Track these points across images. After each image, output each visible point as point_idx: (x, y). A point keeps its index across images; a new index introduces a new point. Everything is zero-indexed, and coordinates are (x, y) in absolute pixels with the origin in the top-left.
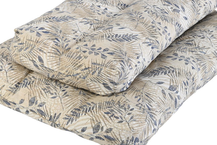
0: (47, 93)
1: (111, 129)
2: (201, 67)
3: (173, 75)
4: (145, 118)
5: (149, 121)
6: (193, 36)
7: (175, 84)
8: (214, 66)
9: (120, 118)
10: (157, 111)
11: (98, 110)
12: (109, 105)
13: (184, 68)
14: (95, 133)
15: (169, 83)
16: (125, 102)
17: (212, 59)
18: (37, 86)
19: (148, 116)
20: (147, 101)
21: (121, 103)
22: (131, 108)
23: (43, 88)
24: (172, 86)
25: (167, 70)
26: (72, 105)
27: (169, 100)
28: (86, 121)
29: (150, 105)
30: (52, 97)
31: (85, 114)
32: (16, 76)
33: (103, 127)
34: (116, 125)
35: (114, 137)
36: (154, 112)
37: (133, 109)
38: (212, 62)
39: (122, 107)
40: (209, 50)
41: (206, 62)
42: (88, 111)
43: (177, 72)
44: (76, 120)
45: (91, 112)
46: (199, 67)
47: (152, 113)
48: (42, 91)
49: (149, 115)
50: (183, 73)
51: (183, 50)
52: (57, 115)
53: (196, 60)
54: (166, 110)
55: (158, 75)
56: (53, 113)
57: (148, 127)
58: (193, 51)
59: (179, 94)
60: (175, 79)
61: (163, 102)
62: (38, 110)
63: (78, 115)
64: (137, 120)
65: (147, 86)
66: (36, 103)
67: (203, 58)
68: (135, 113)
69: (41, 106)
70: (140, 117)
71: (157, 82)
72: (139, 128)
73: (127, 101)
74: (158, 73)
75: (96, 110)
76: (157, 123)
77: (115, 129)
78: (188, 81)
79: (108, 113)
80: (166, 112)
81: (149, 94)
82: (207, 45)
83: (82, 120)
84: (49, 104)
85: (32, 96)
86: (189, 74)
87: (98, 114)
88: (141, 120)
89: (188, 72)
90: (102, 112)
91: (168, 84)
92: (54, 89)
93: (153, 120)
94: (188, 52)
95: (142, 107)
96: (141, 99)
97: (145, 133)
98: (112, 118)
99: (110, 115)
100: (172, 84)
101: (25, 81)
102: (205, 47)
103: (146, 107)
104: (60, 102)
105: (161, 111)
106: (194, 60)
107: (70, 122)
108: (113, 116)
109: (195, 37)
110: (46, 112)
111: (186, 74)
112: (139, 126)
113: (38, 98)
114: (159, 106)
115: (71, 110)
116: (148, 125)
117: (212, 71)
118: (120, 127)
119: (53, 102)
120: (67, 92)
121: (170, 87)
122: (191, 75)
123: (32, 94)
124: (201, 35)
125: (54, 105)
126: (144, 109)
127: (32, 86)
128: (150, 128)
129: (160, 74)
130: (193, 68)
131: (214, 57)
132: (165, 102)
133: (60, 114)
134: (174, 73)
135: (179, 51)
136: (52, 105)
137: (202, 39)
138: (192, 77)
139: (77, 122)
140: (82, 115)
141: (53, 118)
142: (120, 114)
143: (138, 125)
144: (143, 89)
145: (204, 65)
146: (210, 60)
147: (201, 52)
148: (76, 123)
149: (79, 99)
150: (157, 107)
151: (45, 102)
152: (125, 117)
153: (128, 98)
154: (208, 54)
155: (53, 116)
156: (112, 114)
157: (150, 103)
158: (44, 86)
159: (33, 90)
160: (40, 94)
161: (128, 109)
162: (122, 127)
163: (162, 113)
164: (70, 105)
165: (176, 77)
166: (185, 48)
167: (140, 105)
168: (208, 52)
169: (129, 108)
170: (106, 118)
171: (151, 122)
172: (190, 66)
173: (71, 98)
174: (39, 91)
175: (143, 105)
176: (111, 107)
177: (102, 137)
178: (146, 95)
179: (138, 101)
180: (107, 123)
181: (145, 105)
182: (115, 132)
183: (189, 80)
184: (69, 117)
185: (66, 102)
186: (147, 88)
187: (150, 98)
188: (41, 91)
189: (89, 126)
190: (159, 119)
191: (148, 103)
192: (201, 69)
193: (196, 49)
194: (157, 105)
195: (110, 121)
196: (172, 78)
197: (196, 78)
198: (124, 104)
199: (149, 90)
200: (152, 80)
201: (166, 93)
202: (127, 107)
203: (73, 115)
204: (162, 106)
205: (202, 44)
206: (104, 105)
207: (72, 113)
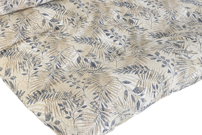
0: (20, 68)
1: (59, 122)
2: (178, 72)
3: (143, 76)
4: (95, 118)
5: (98, 122)
6: (186, 38)
7: (142, 86)
8: (196, 73)
9: (69, 113)
10: (111, 113)
11: (54, 100)
12: (65, 97)
13: (158, 71)
14: (47, 120)
15: (136, 84)
16: (81, 96)
17: (195, 65)
18: (16, 59)
19: (98, 117)
20: (104, 100)
21: (77, 97)
22: (84, 105)
23: (20, 62)
24: (138, 87)
25: (140, 70)
26: (36, 86)
27: (130, 102)
28: (42, 107)
29: (106, 105)
30: (23, 73)
31: (43, 100)
32: (4, 43)
33: (53, 117)
34: (64, 120)
35: (61, 130)
36: (108, 113)
37: (86, 106)
38: (194, 68)
39: (76, 101)
40: (195, 56)
41: (187, 67)
42: (45, 98)
43: (149, 74)
44: (34, 103)
45: (48, 99)
46: (176, 71)
47: (104, 113)
48: (18, 65)
49: (100, 115)
50: (156, 76)
51: (167, 51)
52: (22, 92)
53: (176, 64)
54: (124, 112)
55: (129, 73)
56: (20, 89)
57: (97, 128)
58: (178, 54)
59: (143, 97)
60: (145, 81)
61: (122, 104)
62: (10, 82)
63: (37, 99)
64: (85, 119)
65: (112, 84)
66: (10, 76)
67: (185, 63)
68: (85, 111)
69: (12, 79)
70: (89, 117)
71: (124, 81)
72: (84, 128)
73: (84, 97)
74: (130, 71)
75: (53, 98)
76: (110, 124)
77: (62, 123)
78: (159, 85)
79: (60, 105)
80: (124, 114)
81: (109, 93)
82: (195, 50)
83: (39, 105)
84: (18, 79)
85: (9, 68)
86: (162, 78)
87: (52, 104)
88: (90, 120)
89: (162, 75)
90: (56, 102)
91: (134, 85)
92: (29, 65)
93: (104, 121)
94: (171, 53)
95: (96, 106)
96: (99, 97)
97: (92, 133)
98: (62, 111)
99: (61, 107)
100: (138, 86)
101: (10, 51)
102: (192, 51)
103: (101, 107)
104: (27, 80)
105: (116, 113)
106: (174, 63)
107: (30, 103)
108: (64, 110)
109: (188, 39)
110: (15, 86)
111: (158, 77)
112: (85, 126)
113: (12, 71)
114: (115, 107)
115: (34, 91)
116: (97, 126)
117: (193, 77)
118: (67, 122)
119: (22, 79)
120: (37, 72)
121: (135, 89)
122: (164, 79)
123: (9, 66)
124: (194, 38)
125: (22, 82)
126: (97, 108)
127: (12, 57)
128: (99, 128)
129: (131, 72)
130: (169, 72)
131: (198, 64)
132: (124, 104)
133: (24, 92)
134: (146, 74)
135: (163, 50)
136: (21, 81)
137: (193, 43)
138: (164, 81)
139: (35, 105)
140: (40, 99)
141: (19, 93)
142: (71, 110)
143: (84, 124)
144: (106, 86)
145: (183, 70)
146: (192, 65)
147: (185, 56)
148: (33, 106)
149: (45, 82)
150: (113, 108)
151: (17, 76)
152: (74, 114)
153: (86, 93)
154: (193, 59)
155: (19, 92)
156: (63, 107)
157: (106, 103)
158: (21, 60)
159: (11, 61)
160: (15, 67)
161: (81, 105)
162: (68, 123)
163: (118, 114)
164: (35, 86)
165: (145, 79)
166: (171, 49)
167: (94, 104)
168: (193, 58)
169: (83, 104)
170: (57, 109)
171: (102, 122)
172: (166, 68)
173: (38, 79)
174: (15, 64)
175: (98, 104)
176: (66, 100)
177: (52, 127)
178: (105, 93)
179: (94, 99)
180: (57, 115)
181: (100, 105)
182: (62, 125)
183: (159, 83)
184: (30, 98)
185: (33, 81)
186: (111, 85)
187: (109, 98)
188: (16, 65)
189: (43, 112)
190: (113, 120)
191: (104, 103)
192: (179, 73)
193: (182, 52)
194: (113, 106)
195: (60, 114)
196: (141, 79)
197: (170, 82)
198: (79, 99)
199: (111, 88)
200: (121, 77)
201: (128, 94)
202: (80, 103)
203: (33, 97)
204: (120, 108)
205: (191, 48)
206: (62, 95)
207: (33, 95)
